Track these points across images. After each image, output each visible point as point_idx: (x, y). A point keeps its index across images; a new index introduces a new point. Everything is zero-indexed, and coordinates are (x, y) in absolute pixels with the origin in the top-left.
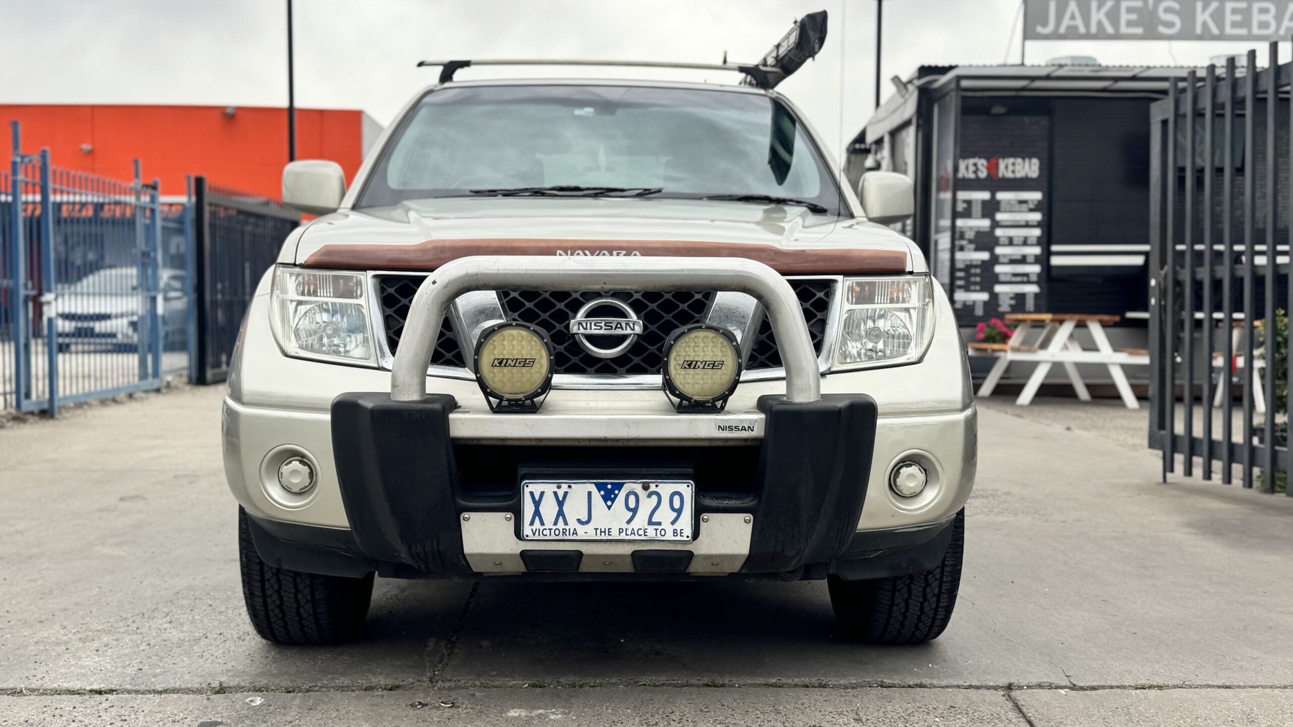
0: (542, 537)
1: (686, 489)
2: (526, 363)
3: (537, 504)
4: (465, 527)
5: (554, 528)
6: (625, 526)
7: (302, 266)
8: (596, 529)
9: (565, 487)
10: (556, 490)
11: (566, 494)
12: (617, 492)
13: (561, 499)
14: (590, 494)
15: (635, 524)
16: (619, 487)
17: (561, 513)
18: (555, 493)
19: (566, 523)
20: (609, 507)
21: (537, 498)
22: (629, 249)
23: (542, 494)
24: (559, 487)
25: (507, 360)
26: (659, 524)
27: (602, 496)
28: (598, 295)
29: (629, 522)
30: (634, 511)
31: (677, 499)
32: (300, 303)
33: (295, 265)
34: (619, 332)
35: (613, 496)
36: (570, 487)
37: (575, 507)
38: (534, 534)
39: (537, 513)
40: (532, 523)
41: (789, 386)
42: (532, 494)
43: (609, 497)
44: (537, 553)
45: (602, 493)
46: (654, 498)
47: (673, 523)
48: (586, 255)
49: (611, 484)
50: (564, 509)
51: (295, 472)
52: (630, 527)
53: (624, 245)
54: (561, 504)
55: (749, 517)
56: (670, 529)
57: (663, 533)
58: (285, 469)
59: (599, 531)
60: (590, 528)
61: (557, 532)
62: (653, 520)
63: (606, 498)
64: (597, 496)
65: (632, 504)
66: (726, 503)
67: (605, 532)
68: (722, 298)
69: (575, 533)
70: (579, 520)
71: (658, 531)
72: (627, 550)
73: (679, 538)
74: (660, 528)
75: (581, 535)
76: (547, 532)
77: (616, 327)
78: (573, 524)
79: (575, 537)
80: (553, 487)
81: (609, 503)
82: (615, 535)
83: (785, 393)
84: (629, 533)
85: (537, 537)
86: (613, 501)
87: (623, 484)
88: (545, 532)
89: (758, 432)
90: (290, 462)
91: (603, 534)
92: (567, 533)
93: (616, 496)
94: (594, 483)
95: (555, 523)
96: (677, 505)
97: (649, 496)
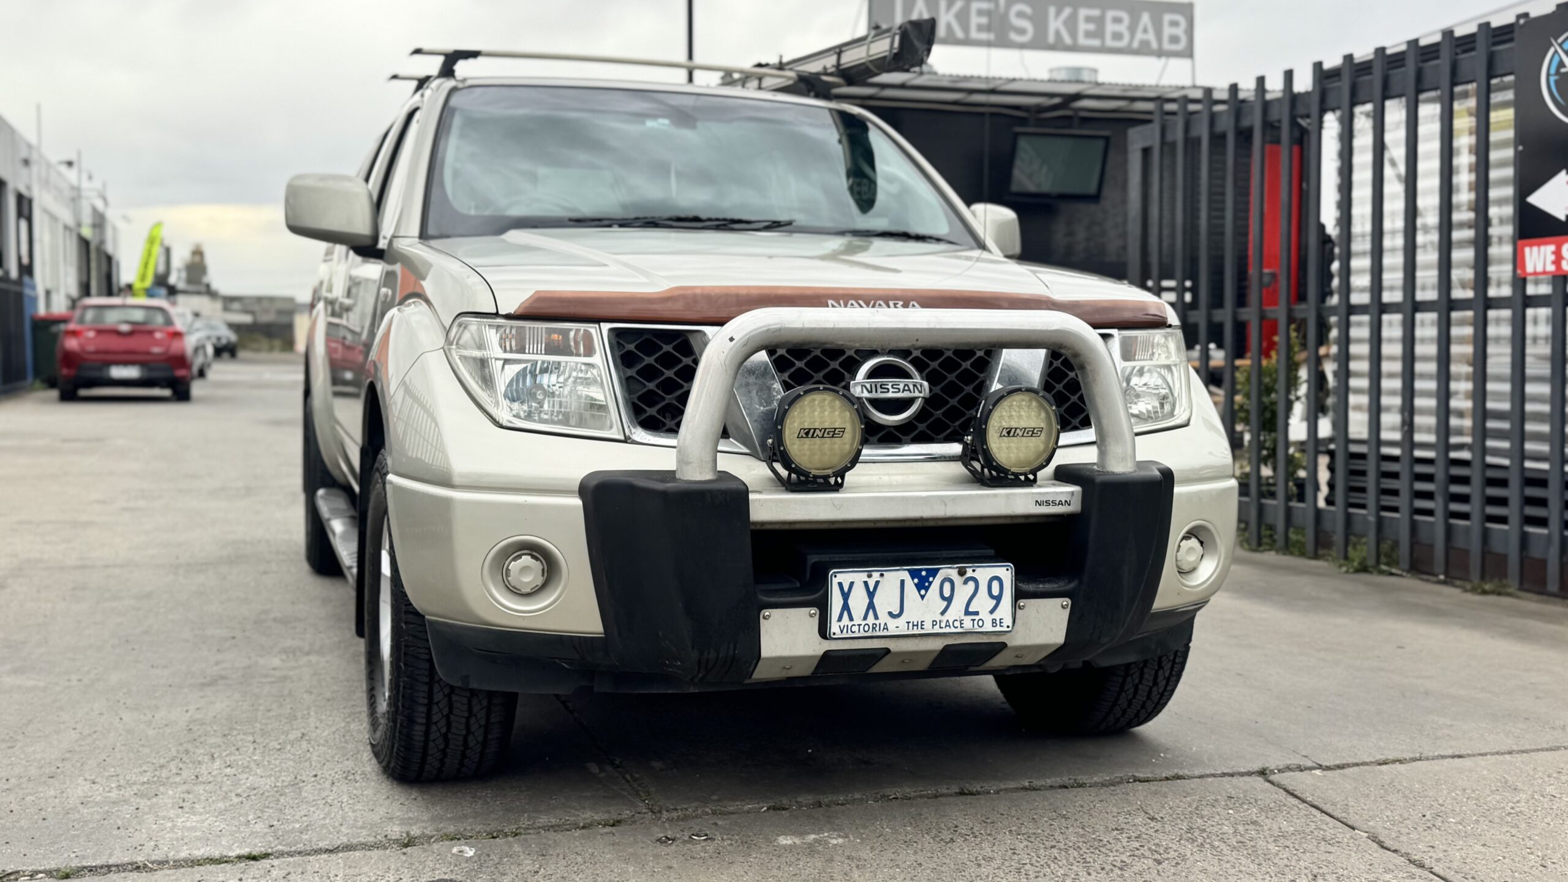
0: (850, 635)
1: (1005, 572)
2: (834, 433)
3: (846, 596)
4: (765, 627)
5: (863, 623)
6: (938, 618)
7: (508, 317)
8: (908, 623)
9: (876, 576)
10: (866, 579)
11: (877, 583)
12: (931, 579)
13: (871, 590)
14: (902, 582)
15: (951, 615)
16: (933, 573)
17: (871, 606)
18: (866, 583)
19: (876, 618)
20: (923, 597)
21: (846, 589)
22: (906, 299)
23: (852, 584)
24: (870, 576)
25: (815, 429)
26: (977, 613)
27: (916, 585)
28: (874, 353)
29: (943, 613)
30: (949, 600)
31: (995, 585)
32: (506, 361)
33: (497, 315)
34: (906, 395)
35: (927, 584)
36: (882, 575)
37: (886, 600)
38: (842, 632)
39: (846, 607)
40: (840, 619)
41: (1102, 454)
42: (840, 584)
43: (922, 585)
44: (841, 654)
45: (916, 581)
46: (971, 584)
47: (992, 612)
48: (861, 306)
49: (926, 570)
50: (875, 601)
51: (525, 569)
52: (944, 618)
53: (898, 293)
54: (871, 595)
55: (1067, 601)
56: (988, 619)
57: (981, 623)
58: (514, 566)
59: (911, 625)
60: (901, 622)
61: (866, 628)
62: (970, 610)
63: (919, 587)
64: (910, 585)
65: (947, 594)
66: (1041, 587)
67: (917, 625)
68: (1008, 356)
69: (886, 628)
70: (890, 614)
71: (976, 622)
72: (937, 645)
73: (998, 629)
74: (977, 618)
75: (892, 631)
76: (855, 629)
77: (904, 390)
78: (884, 618)
79: (885, 633)
80: (863, 577)
81: (923, 592)
82: (928, 629)
83: (1095, 461)
84: (943, 625)
85: (844, 635)
86: (927, 589)
87: (938, 570)
88: (854, 629)
89: (1075, 507)
90: (519, 557)
91: (915, 628)
92: (877, 629)
93: (930, 583)
94: (908, 570)
95: (865, 618)
96: (995, 592)
97: (966, 582)
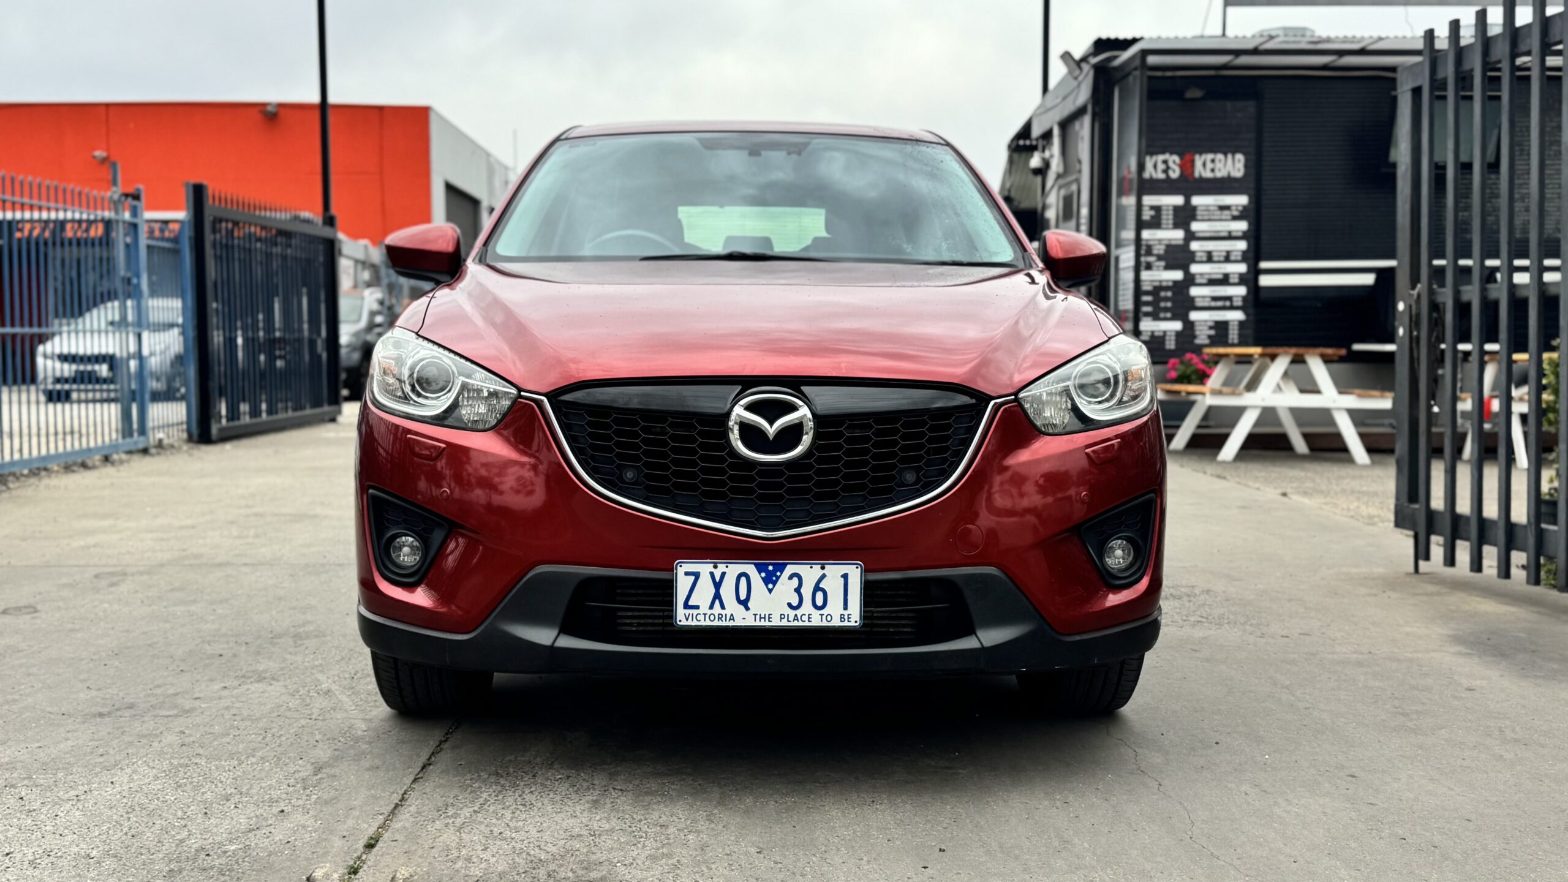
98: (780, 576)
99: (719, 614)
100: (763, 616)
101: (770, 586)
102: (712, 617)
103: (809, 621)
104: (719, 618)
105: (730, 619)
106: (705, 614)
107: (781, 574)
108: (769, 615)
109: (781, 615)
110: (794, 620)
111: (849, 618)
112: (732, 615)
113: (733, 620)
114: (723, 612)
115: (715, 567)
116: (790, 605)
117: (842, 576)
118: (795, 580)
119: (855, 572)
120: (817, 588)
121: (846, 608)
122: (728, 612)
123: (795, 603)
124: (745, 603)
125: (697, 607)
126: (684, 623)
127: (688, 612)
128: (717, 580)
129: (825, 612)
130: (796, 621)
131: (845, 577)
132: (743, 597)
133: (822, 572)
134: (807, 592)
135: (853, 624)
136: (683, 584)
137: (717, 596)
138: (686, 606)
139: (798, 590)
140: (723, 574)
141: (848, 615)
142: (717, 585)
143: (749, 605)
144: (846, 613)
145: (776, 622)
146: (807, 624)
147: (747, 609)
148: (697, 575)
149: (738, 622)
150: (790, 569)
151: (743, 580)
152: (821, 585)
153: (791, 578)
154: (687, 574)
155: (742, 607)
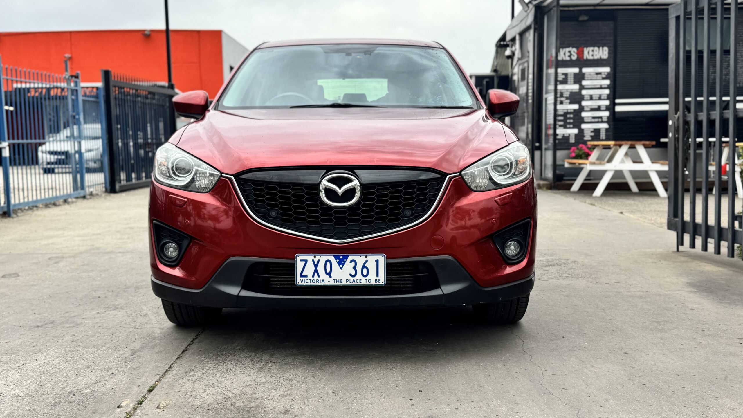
98: (346, 261)
99: (317, 280)
100: (338, 280)
101: (341, 266)
102: (314, 281)
103: (360, 282)
104: (317, 281)
105: (322, 282)
106: (310, 280)
107: (346, 260)
108: (341, 280)
109: (347, 280)
110: (353, 282)
111: (379, 281)
112: (323, 280)
113: (324, 282)
114: (319, 279)
115: (315, 257)
116: (351, 275)
117: (376, 261)
118: (353, 263)
119: (382, 259)
120: (364, 267)
121: (377, 276)
122: (321, 278)
123: (353, 274)
124: (329, 274)
125: (306, 276)
126: (300, 284)
127: (302, 278)
128: (316, 263)
129: (368, 278)
130: (354, 283)
131: (377, 261)
132: (328, 271)
133: (366, 259)
134: (359, 268)
135: (381, 283)
136: (299, 265)
137: (316, 271)
138: (301, 276)
139: (354, 268)
140: (319, 261)
141: (379, 279)
142: (316, 266)
143: (331, 275)
144: (378, 278)
145: (344, 283)
146: (359, 284)
147: (330, 277)
148: (306, 261)
149: (326, 283)
150: (351, 258)
151: (328, 263)
152: (366, 265)
153: (351, 262)
154: (301, 260)
155: (328, 276)
